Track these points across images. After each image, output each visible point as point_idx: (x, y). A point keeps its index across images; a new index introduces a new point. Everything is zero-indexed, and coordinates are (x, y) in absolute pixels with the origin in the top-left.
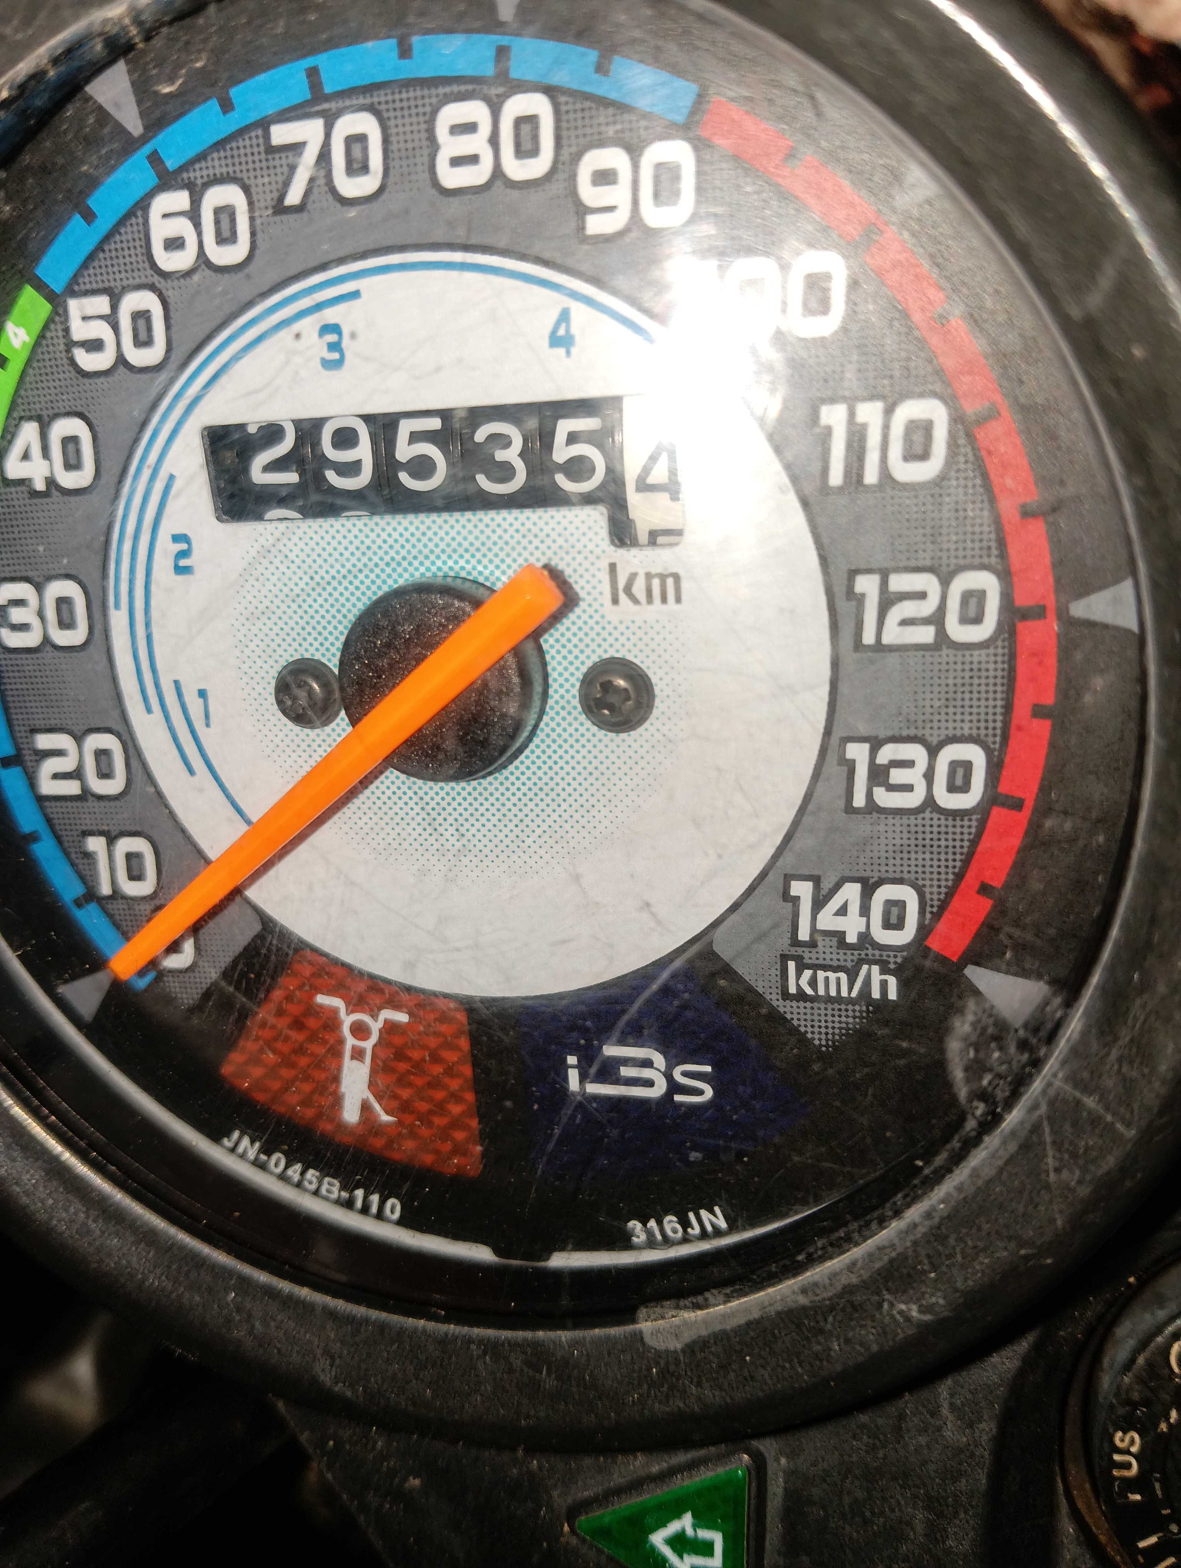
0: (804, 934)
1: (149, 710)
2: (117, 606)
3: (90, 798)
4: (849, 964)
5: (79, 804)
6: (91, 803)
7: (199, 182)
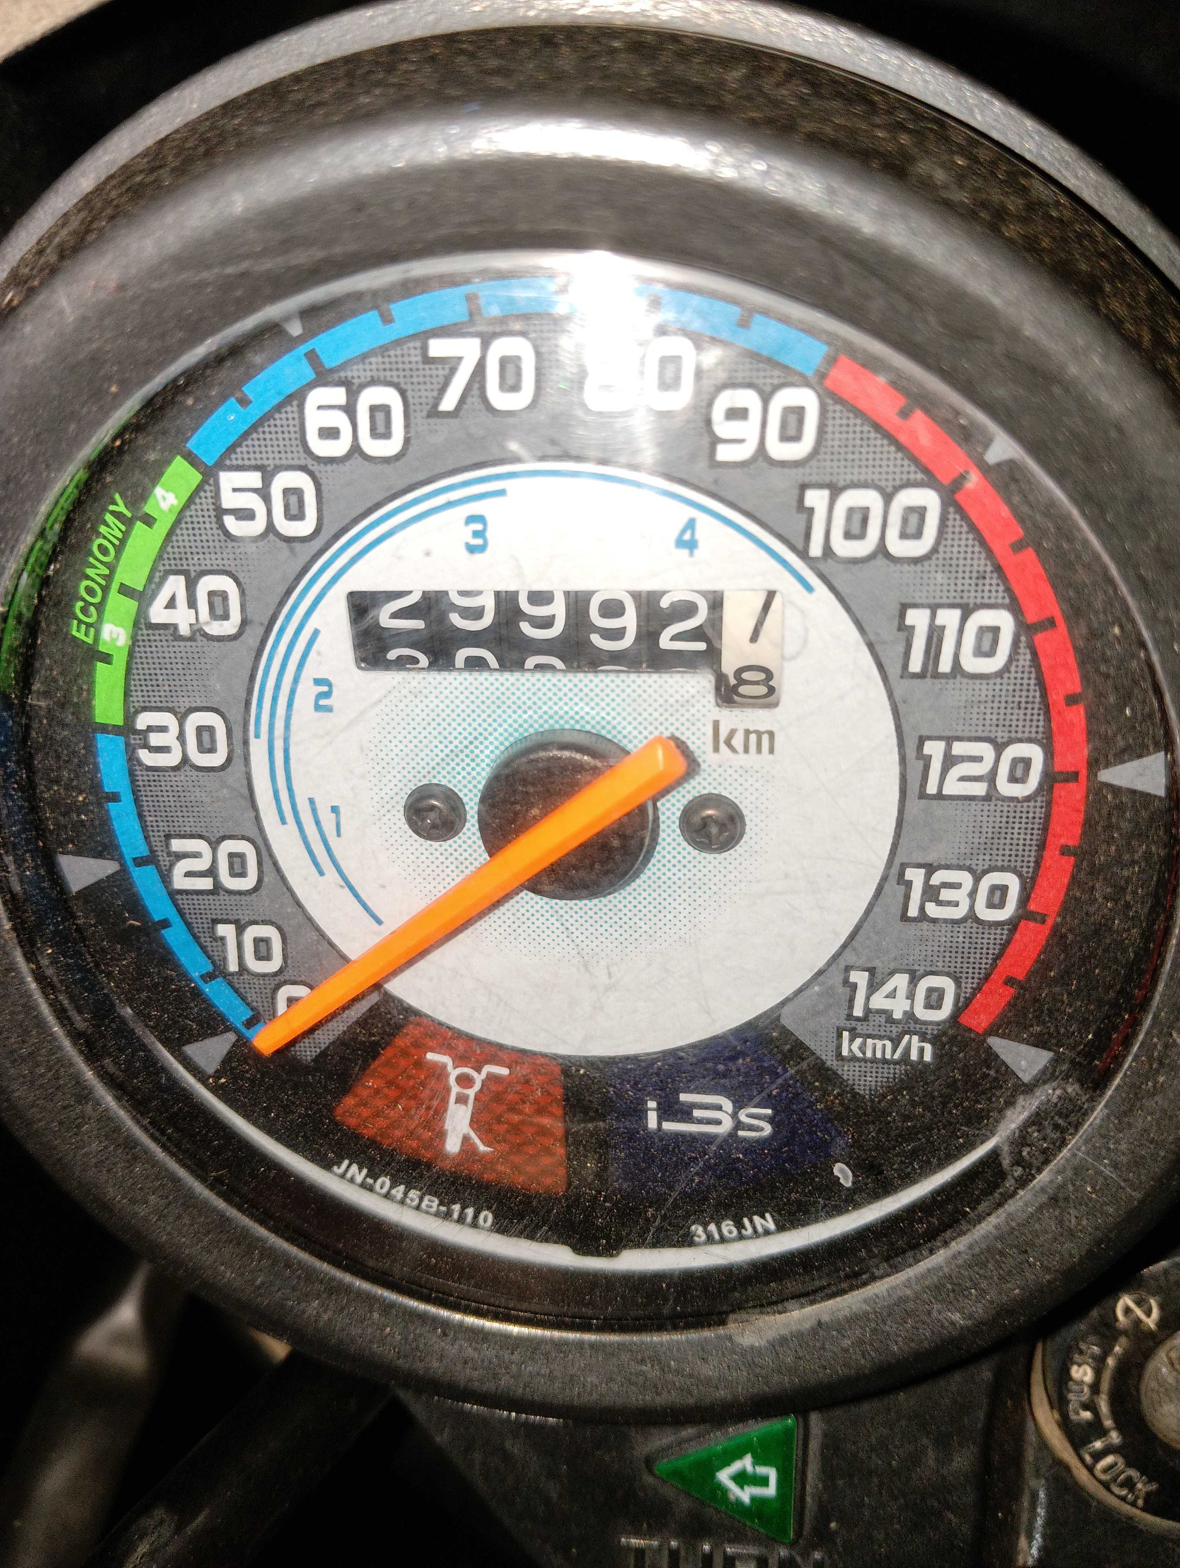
0: (858, 1012)
1: (283, 821)
2: (257, 736)
3: (222, 893)
4: (894, 1035)
5: (211, 897)
6: (223, 897)
7: (356, 381)
